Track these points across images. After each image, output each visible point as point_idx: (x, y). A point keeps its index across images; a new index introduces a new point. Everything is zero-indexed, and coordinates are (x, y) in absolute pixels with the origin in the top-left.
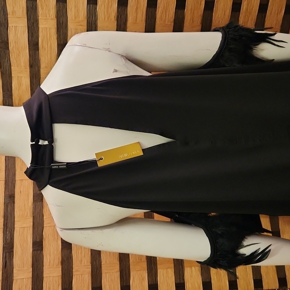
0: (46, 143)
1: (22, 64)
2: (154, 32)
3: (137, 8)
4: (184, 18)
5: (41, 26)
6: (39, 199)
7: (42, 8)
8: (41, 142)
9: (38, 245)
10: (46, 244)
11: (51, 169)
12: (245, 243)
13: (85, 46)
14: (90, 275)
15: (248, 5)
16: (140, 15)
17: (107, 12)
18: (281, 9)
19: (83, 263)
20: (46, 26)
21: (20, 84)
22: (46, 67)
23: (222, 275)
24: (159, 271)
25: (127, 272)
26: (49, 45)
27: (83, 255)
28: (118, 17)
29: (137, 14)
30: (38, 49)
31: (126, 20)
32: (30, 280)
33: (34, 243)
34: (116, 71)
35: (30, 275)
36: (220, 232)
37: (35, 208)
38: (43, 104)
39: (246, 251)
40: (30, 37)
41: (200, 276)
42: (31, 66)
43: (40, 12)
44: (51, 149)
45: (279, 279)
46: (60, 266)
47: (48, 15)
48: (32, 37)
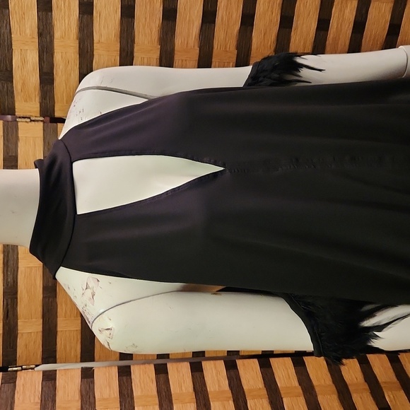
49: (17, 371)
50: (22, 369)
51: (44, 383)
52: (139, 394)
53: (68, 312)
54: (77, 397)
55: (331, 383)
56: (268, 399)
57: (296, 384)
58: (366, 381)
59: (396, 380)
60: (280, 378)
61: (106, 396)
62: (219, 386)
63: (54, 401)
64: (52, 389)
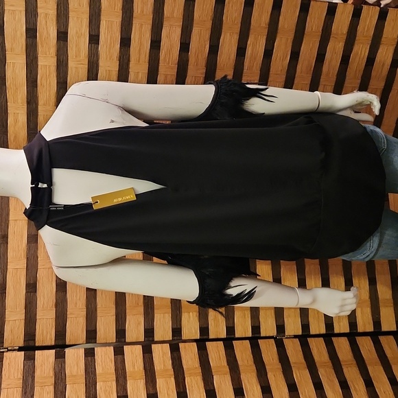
0: (45, 186)
1: (19, 101)
2: (156, 83)
3: (140, 49)
4: (188, 61)
5: (40, 63)
6: (33, 239)
7: (42, 46)
8: (40, 185)
9: (32, 287)
10: (39, 286)
11: (49, 210)
12: (232, 284)
13: (84, 96)
14: (85, 319)
15: (252, 51)
16: (143, 56)
17: (109, 52)
18: (286, 56)
19: (78, 306)
20: (46, 64)
21: (16, 121)
22: (44, 105)
23: (220, 321)
24: (155, 315)
25: (123, 316)
26: (48, 82)
27: (78, 298)
28: (120, 57)
29: (140, 55)
30: (36, 86)
31: (129, 61)
32: (23, 322)
33: (28, 285)
34: (113, 121)
35: (23, 317)
36: (207, 273)
37: (29, 249)
38: (43, 150)
39: (233, 292)
40: (29, 75)
41: (198, 321)
42: (28, 103)
43: (40, 49)
44: (49, 191)
45: (278, 327)
46: (55, 309)
47: (48, 53)
48: (30, 73)
49: (3, 352)
50: (8, 350)
51: (25, 362)
52: (101, 372)
53: (45, 304)
54: (52, 374)
55: (252, 363)
56: (201, 377)
57: (226, 364)
58: (280, 362)
59: (304, 360)
60: (212, 359)
61: (74, 373)
62: (164, 365)
63: (33, 377)
64: (31, 367)
